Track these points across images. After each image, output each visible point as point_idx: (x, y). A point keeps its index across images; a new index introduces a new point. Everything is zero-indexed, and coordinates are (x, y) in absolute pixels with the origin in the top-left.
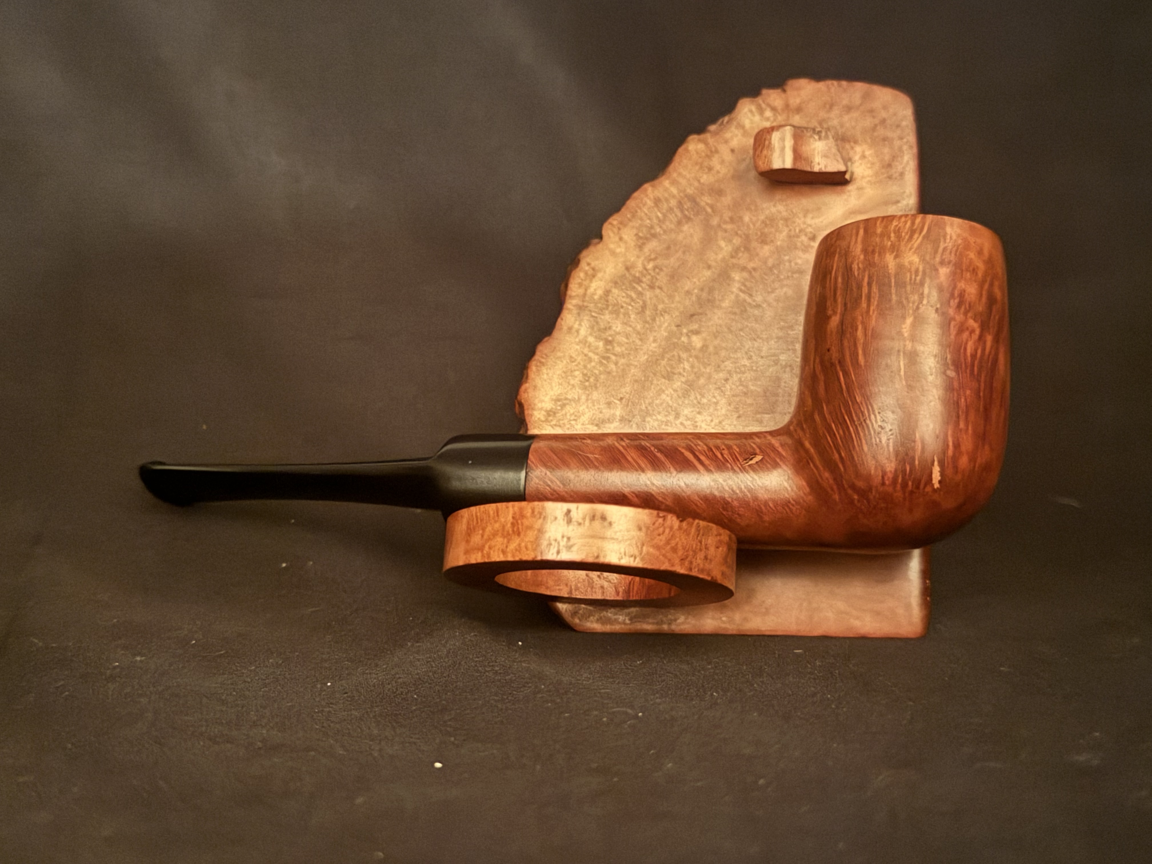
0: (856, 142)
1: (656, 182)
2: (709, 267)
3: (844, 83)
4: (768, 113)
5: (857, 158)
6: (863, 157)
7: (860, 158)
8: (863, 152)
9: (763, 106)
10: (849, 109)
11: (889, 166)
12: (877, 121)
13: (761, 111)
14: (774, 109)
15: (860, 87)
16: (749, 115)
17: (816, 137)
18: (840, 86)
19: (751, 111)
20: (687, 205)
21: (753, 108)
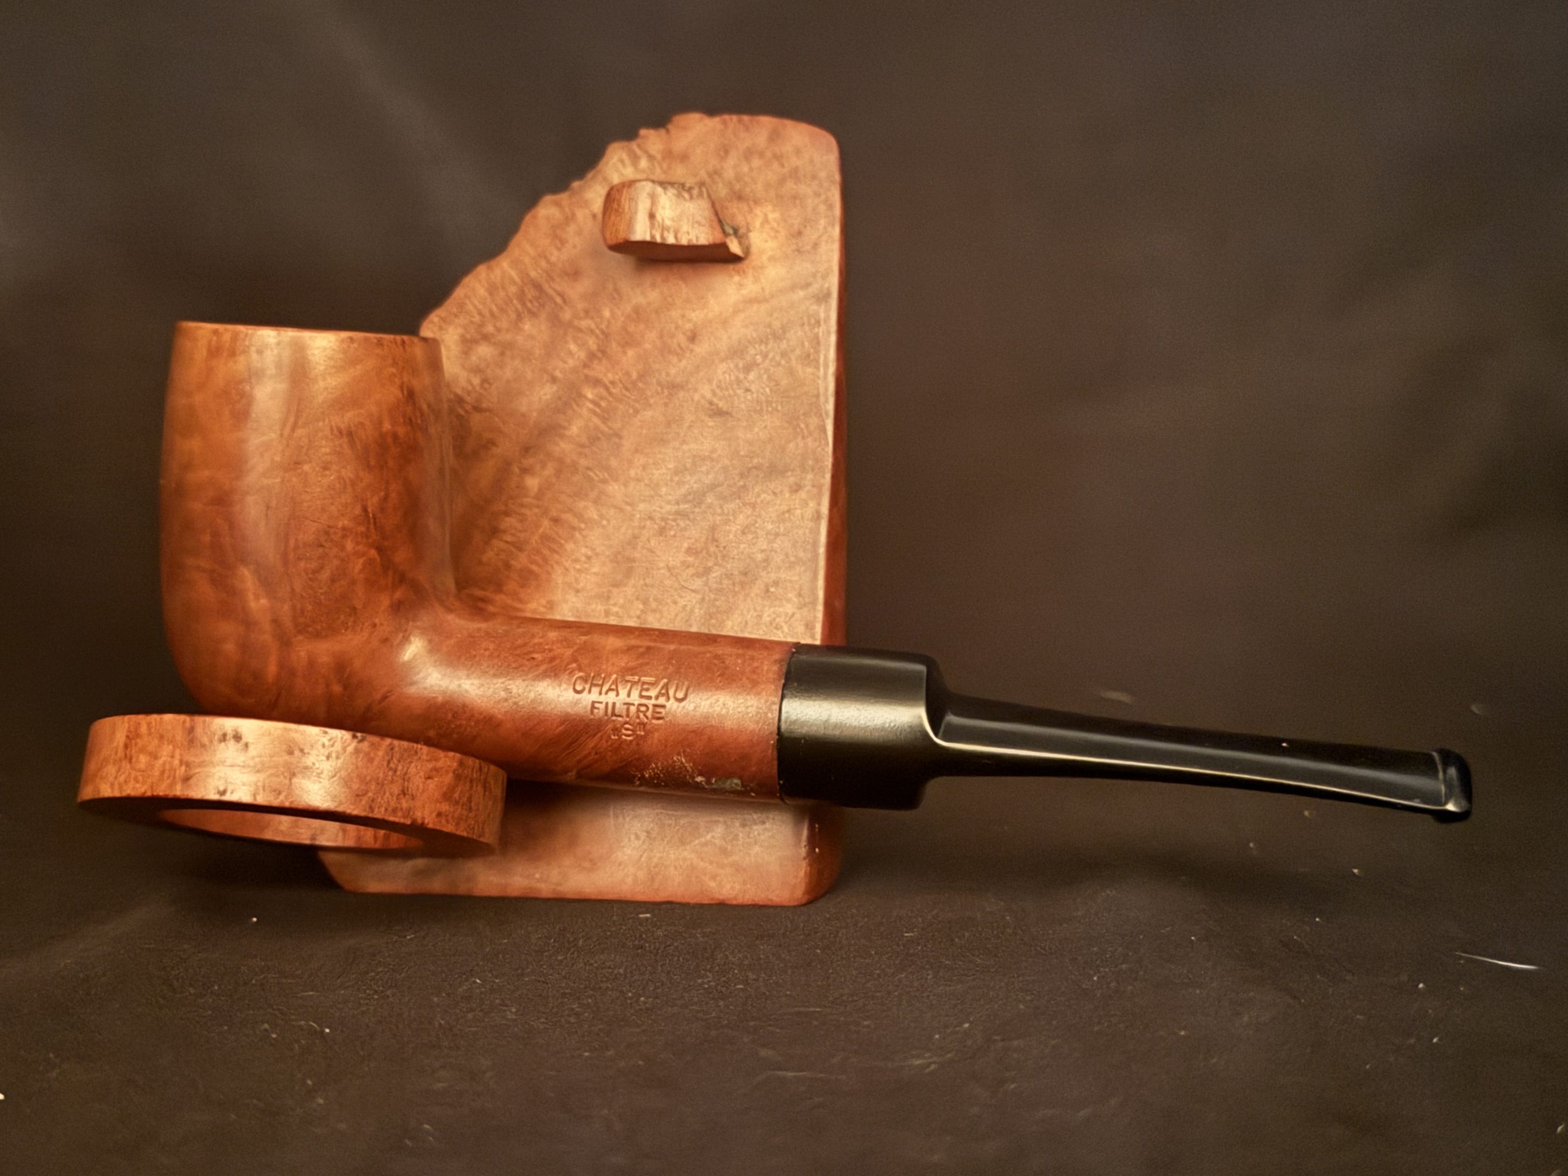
0: (757, 202)
1: (493, 263)
2: (554, 380)
3: (746, 118)
4: (644, 163)
5: (757, 224)
6: (766, 221)
7: (762, 225)
8: (766, 215)
9: (638, 152)
10: (748, 154)
11: (800, 233)
12: (786, 170)
13: (635, 159)
14: (651, 157)
15: (767, 122)
16: (620, 165)
17: (686, 195)
18: (740, 121)
19: (622, 161)
20: (530, 293)
21: (625, 156)
